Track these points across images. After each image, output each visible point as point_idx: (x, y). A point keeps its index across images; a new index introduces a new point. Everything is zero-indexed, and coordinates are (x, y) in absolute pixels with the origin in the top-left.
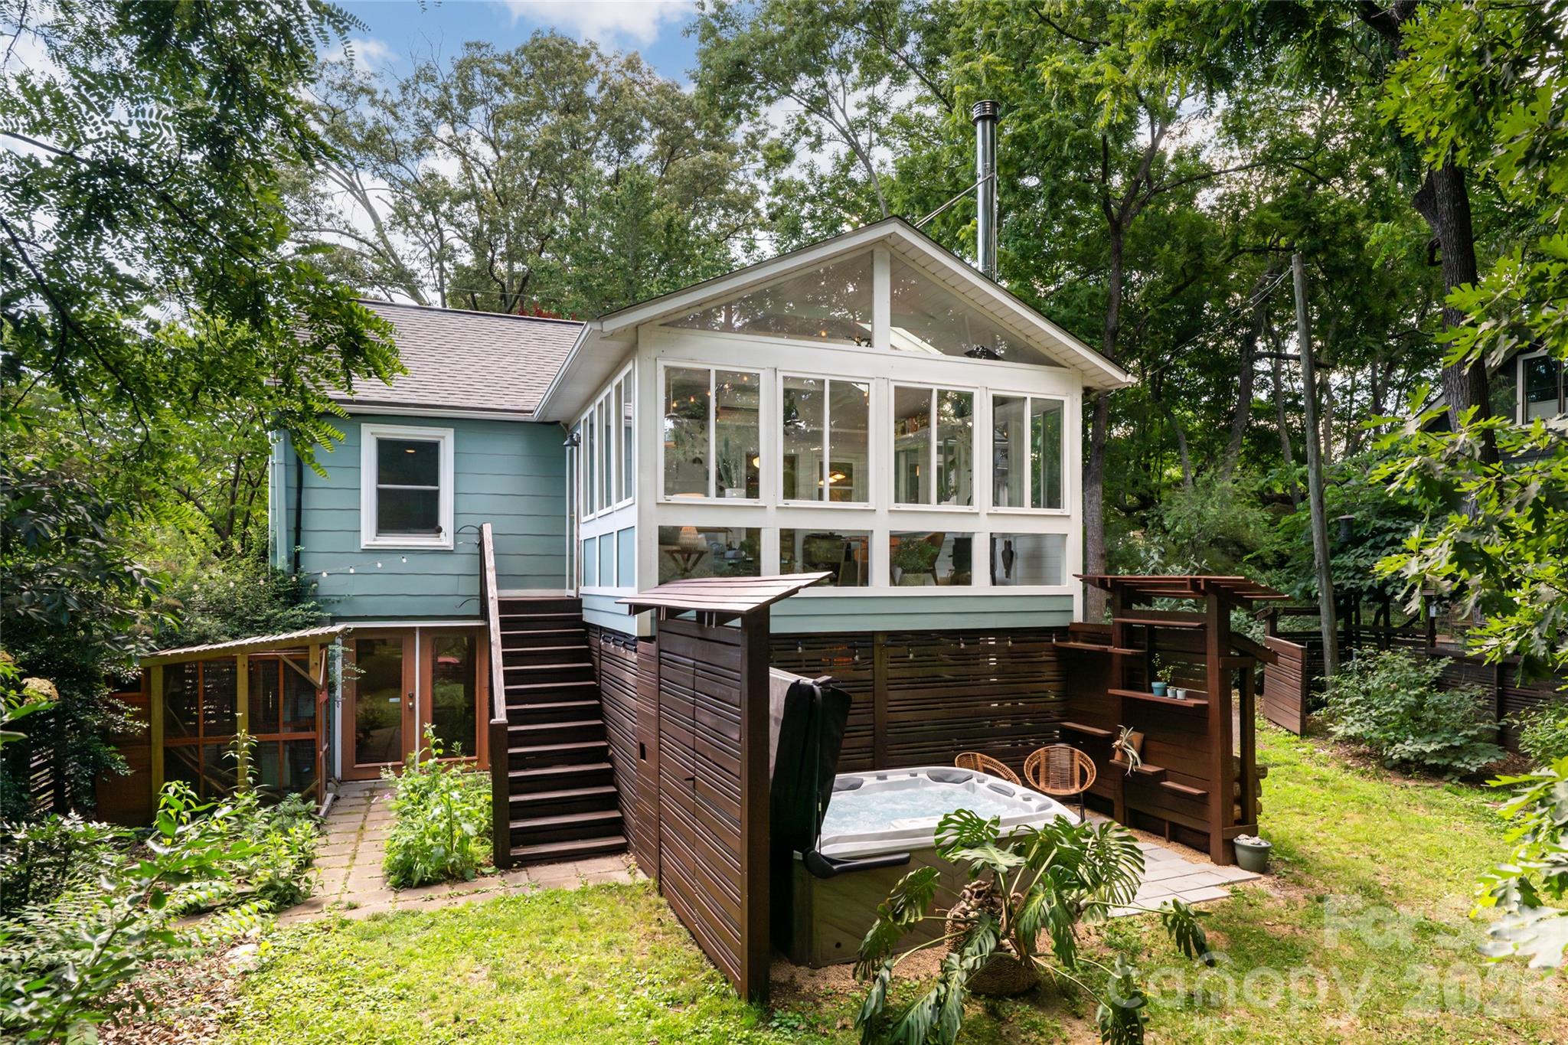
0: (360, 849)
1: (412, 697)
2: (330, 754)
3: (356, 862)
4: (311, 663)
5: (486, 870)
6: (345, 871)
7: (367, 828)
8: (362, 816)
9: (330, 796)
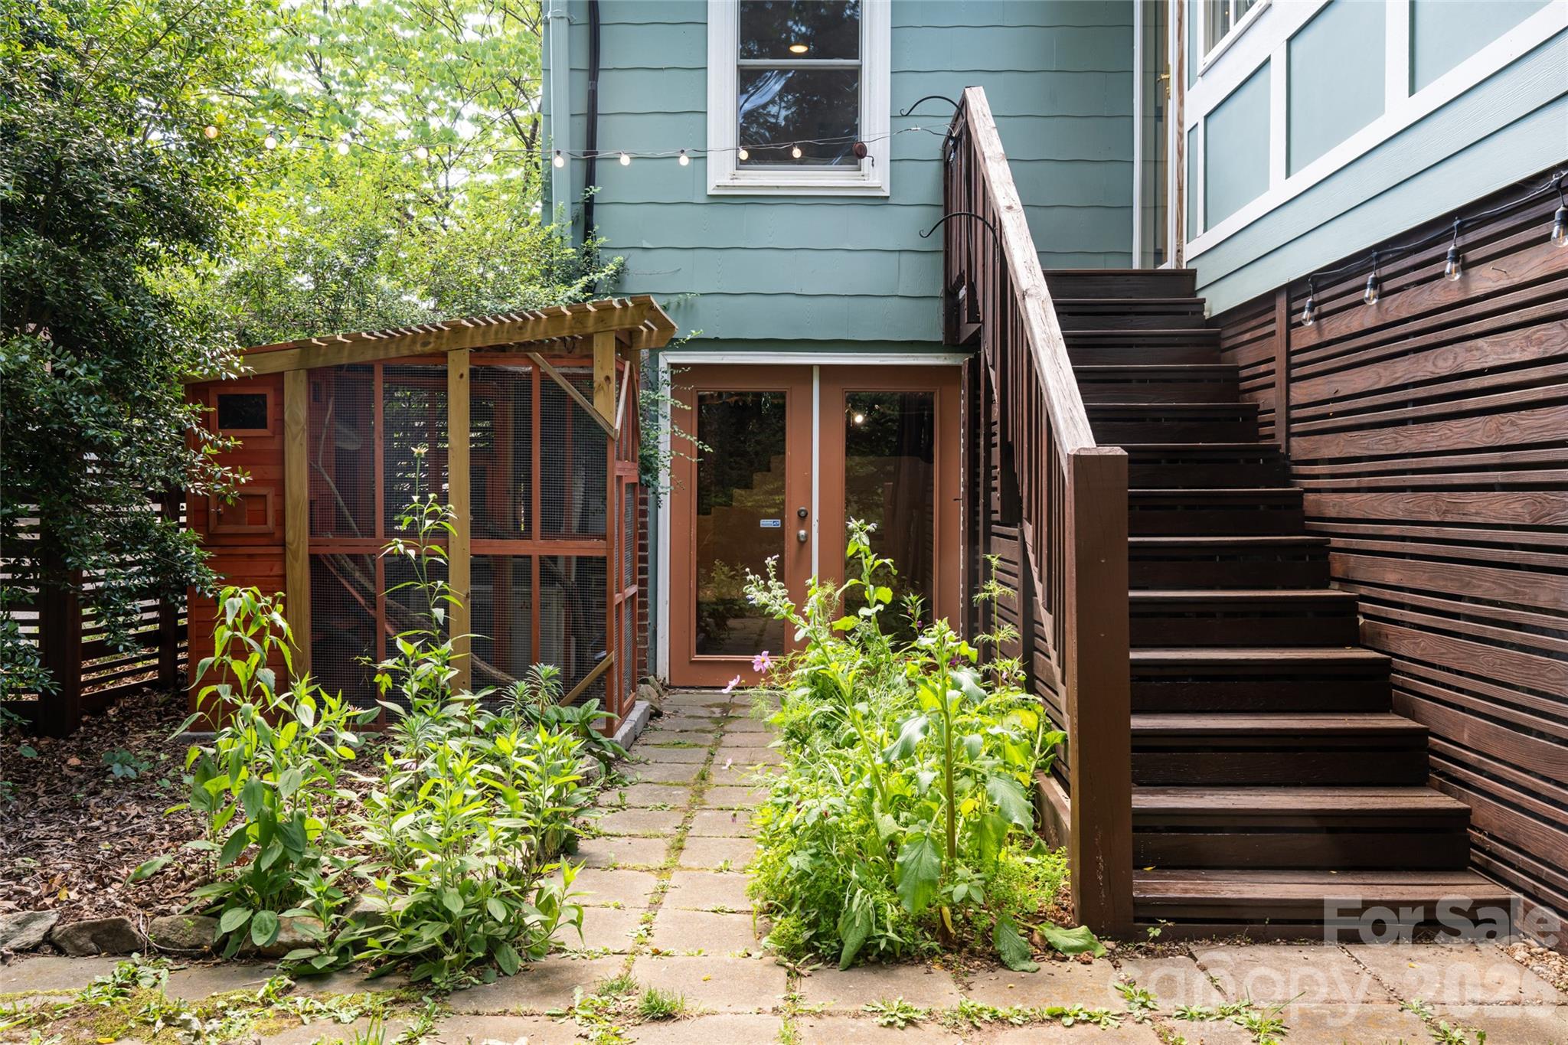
0: (696, 825)
1: (804, 517)
2: (643, 603)
3: (684, 859)
4: (599, 377)
5: (1060, 937)
6: (652, 882)
7: (714, 779)
8: (703, 753)
9: (641, 706)
